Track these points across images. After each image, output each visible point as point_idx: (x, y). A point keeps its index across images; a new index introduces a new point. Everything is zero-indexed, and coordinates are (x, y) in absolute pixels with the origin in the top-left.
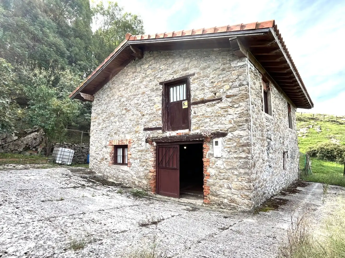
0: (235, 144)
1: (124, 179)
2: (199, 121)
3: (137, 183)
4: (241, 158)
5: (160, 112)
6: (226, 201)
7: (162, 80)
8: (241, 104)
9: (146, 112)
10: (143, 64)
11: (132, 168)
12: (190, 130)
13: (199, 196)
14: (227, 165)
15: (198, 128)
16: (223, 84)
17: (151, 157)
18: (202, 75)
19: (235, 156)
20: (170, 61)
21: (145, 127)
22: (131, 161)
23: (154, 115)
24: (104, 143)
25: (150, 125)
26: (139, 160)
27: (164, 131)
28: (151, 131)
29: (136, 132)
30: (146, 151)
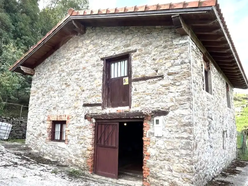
0: (177, 123)
1: (60, 157)
2: (140, 98)
3: (73, 161)
4: (182, 138)
5: (101, 87)
6: (166, 184)
7: (103, 56)
8: (183, 82)
9: (86, 87)
10: (85, 39)
11: (69, 145)
12: (130, 108)
13: (138, 176)
14: (168, 145)
15: (138, 106)
16: (164, 61)
17: (89, 134)
18: (144, 51)
19: (177, 136)
20: (112, 37)
21: (85, 103)
22: (69, 137)
23: (94, 91)
24: (42, 118)
25: (90, 101)
26: (77, 137)
27: (103, 108)
28: (91, 108)
29: (76, 108)
30: (85, 128)
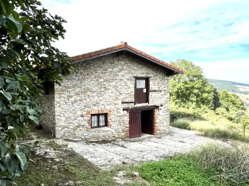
0: (166, 109)
1: (105, 137)
3: (116, 136)
5: (133, 93)
6: (162, 131)
7: (135, 75)
9: (123, 92)
11: (112, 128)
12: (149, 104)
14: (163, 118)
15: (152, 103)
16: (162, 85)
17: (127, 119)
19: (166, 114)
21: (122, 101)
22: (111, 123)
23: (129, 95)
25: (127, 100)
26: (118, 122)
27: (135, 104)
28: (127, 104)
29: (116, 104)
30: (124, 116)
